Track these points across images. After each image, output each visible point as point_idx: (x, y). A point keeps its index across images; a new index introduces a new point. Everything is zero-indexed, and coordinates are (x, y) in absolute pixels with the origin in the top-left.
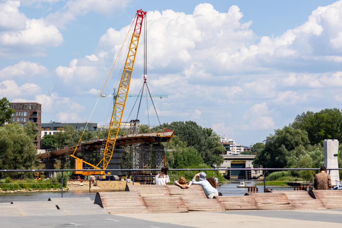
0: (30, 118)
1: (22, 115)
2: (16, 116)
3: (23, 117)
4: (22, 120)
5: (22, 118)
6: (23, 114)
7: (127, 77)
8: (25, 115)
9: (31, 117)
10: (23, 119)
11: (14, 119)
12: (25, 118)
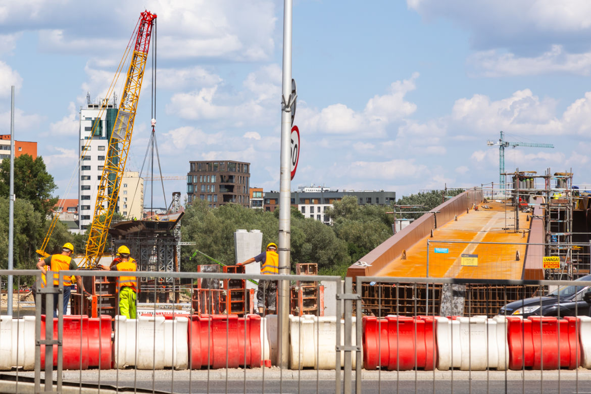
0: (220, 186)
1: (208, 181)
2: (200, 183)
3: (210, 184)
4: (208, 189)
5: (209, 186)
6: (210, 180)
7: (123, 123)
8: (213, 181)
9: (221, 184)
10: (210, 188)
11: (197, 186)
12: (212, 186)
